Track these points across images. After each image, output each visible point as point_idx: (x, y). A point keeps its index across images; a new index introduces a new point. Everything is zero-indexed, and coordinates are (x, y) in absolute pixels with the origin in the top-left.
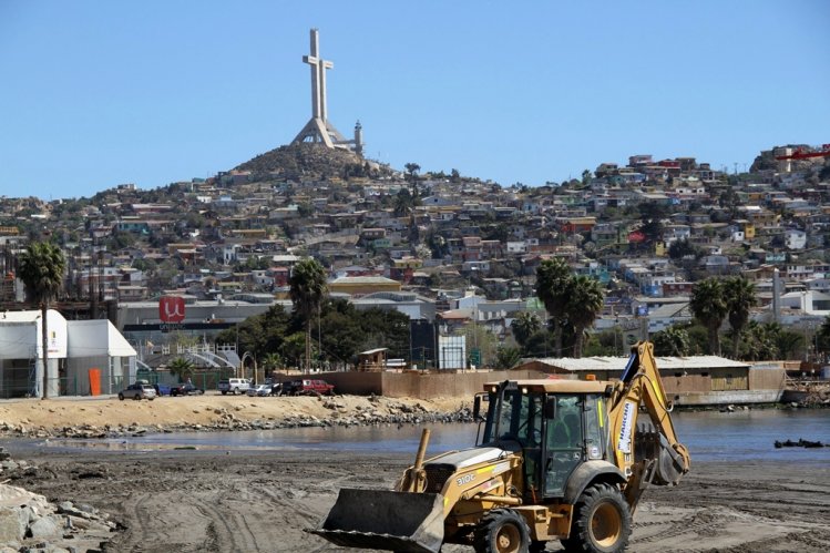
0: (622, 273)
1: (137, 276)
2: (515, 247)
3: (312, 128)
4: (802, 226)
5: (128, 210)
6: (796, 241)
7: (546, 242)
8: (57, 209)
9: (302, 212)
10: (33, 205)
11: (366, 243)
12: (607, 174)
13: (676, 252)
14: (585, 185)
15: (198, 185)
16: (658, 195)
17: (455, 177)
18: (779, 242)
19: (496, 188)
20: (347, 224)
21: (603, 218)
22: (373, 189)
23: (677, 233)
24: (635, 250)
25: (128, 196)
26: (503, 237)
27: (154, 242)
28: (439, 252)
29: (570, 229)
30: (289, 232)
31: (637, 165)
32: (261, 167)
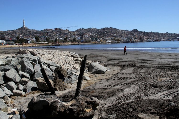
0: (45, 37)
1: (10, 37)
2: (38, 35)
3: (23, 26)
4: (58, 34)
5: (9, 32)
6: (57, 35)
7: (40, 35)
8: (4, 32)
9: (22, 32)
10: (2, 31)
11: (27, 34)
12: (45, 30)
13: (49, 35)
14: (43, 30)
15: (15, 30)
16: (48, 31)
17: (34, 30)
18: (56, 35)
19: (37, 31)
20: (26, 33)
21: (44, 33)
22: (28, 31)
23: (49, 34)
24: (46, 35)
25: (9, 31)
26: (37, 34)
27: (11, 34)
28: (32, 35)
29: (42, 34)
30: (21, 34)
31: (46, 29)
32: (20, 29)
